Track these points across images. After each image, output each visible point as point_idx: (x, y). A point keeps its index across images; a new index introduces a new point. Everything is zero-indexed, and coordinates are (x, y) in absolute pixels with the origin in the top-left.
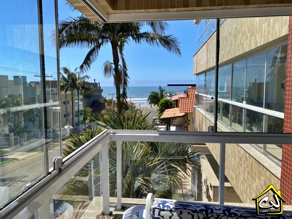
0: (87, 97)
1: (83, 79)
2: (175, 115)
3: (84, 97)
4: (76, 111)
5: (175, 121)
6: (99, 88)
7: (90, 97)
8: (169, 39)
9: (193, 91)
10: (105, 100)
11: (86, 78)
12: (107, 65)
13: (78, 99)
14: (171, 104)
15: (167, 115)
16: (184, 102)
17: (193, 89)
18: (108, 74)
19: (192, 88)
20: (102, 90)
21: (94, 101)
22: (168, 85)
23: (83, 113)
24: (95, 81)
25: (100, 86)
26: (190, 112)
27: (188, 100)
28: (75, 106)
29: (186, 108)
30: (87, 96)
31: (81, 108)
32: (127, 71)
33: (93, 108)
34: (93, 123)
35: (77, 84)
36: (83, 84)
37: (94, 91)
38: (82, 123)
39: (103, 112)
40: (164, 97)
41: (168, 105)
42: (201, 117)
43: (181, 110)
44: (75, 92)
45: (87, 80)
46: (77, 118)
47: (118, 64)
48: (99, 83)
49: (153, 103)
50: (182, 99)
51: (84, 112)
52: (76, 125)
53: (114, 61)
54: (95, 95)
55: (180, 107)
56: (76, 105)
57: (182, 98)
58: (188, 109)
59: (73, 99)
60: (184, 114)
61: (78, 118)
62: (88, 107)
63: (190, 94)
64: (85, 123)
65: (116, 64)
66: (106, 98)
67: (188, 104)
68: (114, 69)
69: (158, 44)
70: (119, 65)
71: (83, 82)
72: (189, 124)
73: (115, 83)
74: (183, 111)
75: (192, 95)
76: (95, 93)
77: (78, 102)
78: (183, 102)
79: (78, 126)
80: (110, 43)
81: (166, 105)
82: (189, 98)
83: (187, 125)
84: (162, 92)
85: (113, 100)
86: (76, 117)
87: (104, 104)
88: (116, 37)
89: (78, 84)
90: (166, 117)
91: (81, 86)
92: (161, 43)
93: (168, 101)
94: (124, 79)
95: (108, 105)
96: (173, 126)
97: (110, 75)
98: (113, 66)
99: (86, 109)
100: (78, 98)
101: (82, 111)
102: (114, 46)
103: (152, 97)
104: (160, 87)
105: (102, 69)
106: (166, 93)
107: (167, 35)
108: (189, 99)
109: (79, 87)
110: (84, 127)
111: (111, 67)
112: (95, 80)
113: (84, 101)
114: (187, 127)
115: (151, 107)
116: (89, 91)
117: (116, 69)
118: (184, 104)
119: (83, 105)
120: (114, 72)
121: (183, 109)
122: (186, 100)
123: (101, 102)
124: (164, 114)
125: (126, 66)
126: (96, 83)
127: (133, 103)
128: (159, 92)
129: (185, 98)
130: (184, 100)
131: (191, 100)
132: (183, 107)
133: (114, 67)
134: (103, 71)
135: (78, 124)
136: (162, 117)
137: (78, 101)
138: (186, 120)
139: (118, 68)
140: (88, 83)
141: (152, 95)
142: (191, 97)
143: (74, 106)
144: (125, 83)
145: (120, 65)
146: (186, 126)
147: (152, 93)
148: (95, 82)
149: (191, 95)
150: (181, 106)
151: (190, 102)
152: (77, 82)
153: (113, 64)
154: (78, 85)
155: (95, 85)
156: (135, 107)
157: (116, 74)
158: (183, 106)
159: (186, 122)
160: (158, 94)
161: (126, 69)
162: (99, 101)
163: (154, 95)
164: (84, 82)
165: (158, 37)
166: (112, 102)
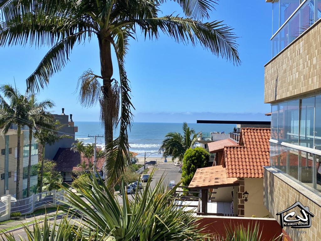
0: (46, 141)
1: (41, 108)
2: (217, 180)
3: (42, 140)
4: (24, 168)
5: (216, 193)
6: (71, 125)
7: (53, 141)
8: (215, 28)
9: (252, 134)
10: (81, 148)
11: (46, 106)
12: (87, 79)
13: (30, 146)
14: (207, 157)
15: (202, 180)
16: (236, 156)
17: (252, 131)
18: (89, 98)
19: (251, 129)
20: (77, 127)
21: (60, 149)
22: (199, 122)
23: (38, 170)
24: (63, 112)
25: (72, 121)
26: (249, 175)
27: (242, 153)
28: (24, 159)
29: (241, 167)
30: (47, 139)
31: (35, 161)
32: (128, 92)
33: (57, 163)
34: (56, 190)
35: (29, 116)
36: (41, 117)
37: (60, 130)
38: (35, 192)
39: (75, 169)
40: (192, 143)
41: (201, 160)
42: (291, 196)
43: (230, 171)
44: (26, 130)
45: (47, 110)
46: (26, 180)
47: (111, 79)
48: (71, 115)
49: (170, 153)
50: (232, 149)
51: (40, 170)
52: (24, 194)
53: (102, 73)
54: (62, 138)
55: (228, 166)
56: (24, 157)
57: (231, 147)
58: (245, 171)
59: (21, 145)
60: (236, 179)
61: (29, 182)
62: (49, 159)
63: (247, 140)
64: (40, 191)
65: (107, 79)
66: (83, 144)
67: (244, 160)
68: (101, 87)
69: (192, 40)
70: (113, 79)
71: (40, 112)
72: (246, 200)
73: (103, 116)
74: (234, 175)
75: (251, 143)
76: (62, 134)
77: (28, 149)
78: (233, 156)
79: (28, 196)
80: (96, 35)
81: (197, 159)
82: (244, 148)
83: (242, 202)
84: (188, 133)
85: (95, 147)
86: (23, 178)
87: (78, 154)
88: (109, 24)
89: (31, 116)
90: (200, 185)
91: (36, 120)
92: (199, 38)
93: (201, 153)
94: (124, 108)
95: (86, 156)
96: (212, 201)
97: (93, 100)
98: (101, 82)
99: (45, 164)
100: (30, 142)
101: (36, 167)
102: (103, 41)
103: (170, 142)
104: (185, 125)
105: (77, 88)
106: (195, 136)
107: (210, 22)
108: (245, 150)
109: (33, 122)
110: (38, 197)
111: (96, 83)
112: (63, 109)
113: (41, 148)
114: (243, 207)
115: (166, 161)
116: (50, 131)
117: (106, 89)
118: (236, 160)
119: (39, 155)
120: (102, 95)
121: (234, 171)
122: (239, 153)
123: (72, 150)
124: (195, 179)
125: (126, 82)
126: (66, 114)
127: (133, 153)
128: (183, 134)
129: (237, 148)
130: (236, 153)
131: (250, 153)
132: (234, 167)
133: (102, 84)
134: (79, 91)
135: (27, 193)
136: (193, 184)
137: (28, 147)
138: (240, 192)
139: (111, 85)
140: (49, 115)
141: (168, 139)
142: (248, 146)
143: (20, 159)
144: (125, 116)
145: (114, 81)
146: (240, 204)
147: (170, 135)
148: (63, 114)
149: (248, 143)
150: (230, 163)
151: (247, 156)
152: (30, 113)
153: (100, 77)
154: (30, 118)
155: (64, 118)
156: (136, 162)
157: (105, 97)
158: (233, 163)
159: (240, 196)
160: (180, 139)
161: (126, 87)
162: (70, 148)
163: (172, 139)
164: (43, 113)
165: (193, 25)
166: (93, 151)
